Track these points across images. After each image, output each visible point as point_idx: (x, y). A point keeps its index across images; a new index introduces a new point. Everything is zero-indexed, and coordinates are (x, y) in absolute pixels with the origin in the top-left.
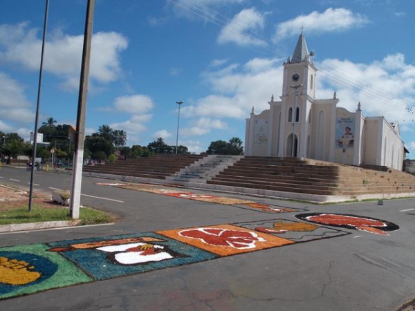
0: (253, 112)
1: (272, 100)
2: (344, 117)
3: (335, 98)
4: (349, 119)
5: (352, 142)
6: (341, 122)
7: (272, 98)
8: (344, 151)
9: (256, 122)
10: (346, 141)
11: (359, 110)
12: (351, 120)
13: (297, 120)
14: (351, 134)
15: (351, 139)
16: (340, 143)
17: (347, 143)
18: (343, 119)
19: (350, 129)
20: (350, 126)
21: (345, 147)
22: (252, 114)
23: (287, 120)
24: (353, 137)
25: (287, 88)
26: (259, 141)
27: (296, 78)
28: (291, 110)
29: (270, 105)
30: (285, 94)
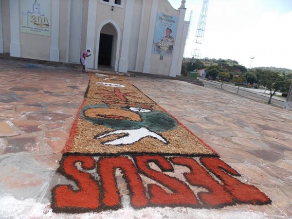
2: (166, 14)
4: (171, 17)
5: (171, 48)
6: (161, 19)
8: (161, 59)
10: (165, 46)
11: (183, 8)
12: (173, 19)
13: (117, 1)
14: (171, 37)
15: (171, 44)
16: (158, 48)
17: (166, 49)
18: (164, 15)
19: (171, 31)
20: (171, 28)
21: (162, 53)
24: (173, 42)
26: (33, 26)
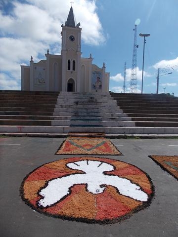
0: (32, 60)
1: (48, 53)
2: (97, 71)
3: (91, 58)
5: (101, 86)
7: (48, 51)
9: (36, 68)
10: (97, 85)
11: (104, 67)
12: (100, 73)
13: (74, 69)
14: (100, 81)
15: (100, 84)
16: (94, 87)
17: (98, 87)
18: (95, 72)
21: (97, 89)
22: (32, 61)
24: (101, 83)
25: (66, 45)
26: (38, 83)
27: (72, 39)
28: (69, 62)
29: (46, 56)
30: (65, 49)
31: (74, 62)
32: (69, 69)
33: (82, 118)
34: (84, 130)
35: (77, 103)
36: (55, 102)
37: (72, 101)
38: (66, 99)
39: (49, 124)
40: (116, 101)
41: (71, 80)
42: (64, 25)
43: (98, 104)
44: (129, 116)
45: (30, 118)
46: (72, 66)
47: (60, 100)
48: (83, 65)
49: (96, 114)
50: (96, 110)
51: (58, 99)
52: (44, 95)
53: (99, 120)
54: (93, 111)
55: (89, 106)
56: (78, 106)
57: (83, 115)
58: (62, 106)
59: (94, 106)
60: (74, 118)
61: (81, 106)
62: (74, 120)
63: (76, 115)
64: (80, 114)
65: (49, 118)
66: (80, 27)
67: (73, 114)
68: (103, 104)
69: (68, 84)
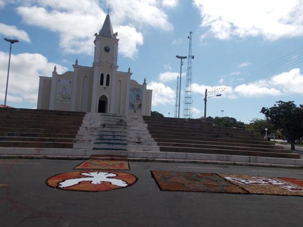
0: (55, 70)
1: (76, 64)
2: (136, 87)
3: (129, 72)
4: (139, 89)
5: (140, 105)
6: (133, 90)
7: (77, 62)
8: (135, 112)
10: (136, 104)
11: (145, 84)
13: (107, 84)
14: (139, 100)
15: (140, 103)
16: (132, 106)
17: (137, 106)
18: (134, 88)
19: (139, 96)
20: (139, 94)
21: (135, 109)
22: (55, 72)
23: (99, 83)
24: (141, 102)
25: (100, 56)
26: (61, 99)
27: (107, 50)
28: (102, 76)
29: (74, 67)
30: (98, 61)
31: (108, 76)
32: (102, 83)
33: (106, 141)
34: (106, 154)
35: (104, 126)
36: (80, 123)
37: (98, 124)
38: (92, 121)
39: (71, 146)
40: (146, 125)
41: (104, 97)
42: (98, 34)
43: (127, 127)
44: (156, 140)
45: (50, 140)
46: (105, 80)
47: (86, 122)
48: (120, 80)
49: (122, 138)
50: (122, 134)
51: (83, 121)
52: (68, 115)
53: (124, 144)
54: (119, 135)
55: (117, 130)
56: (105, 129)
57: (108, 138)
58: (87, 128)
59: (121, 130)
60: (98, 141)
61: (108, 129)
62: (98, 143)
63: (101, 138)
64: (105, 137)
65: (71, 141)
66: (117, 37)
67: (98, 137)
68: (132, 128)
69: (99, 101)
